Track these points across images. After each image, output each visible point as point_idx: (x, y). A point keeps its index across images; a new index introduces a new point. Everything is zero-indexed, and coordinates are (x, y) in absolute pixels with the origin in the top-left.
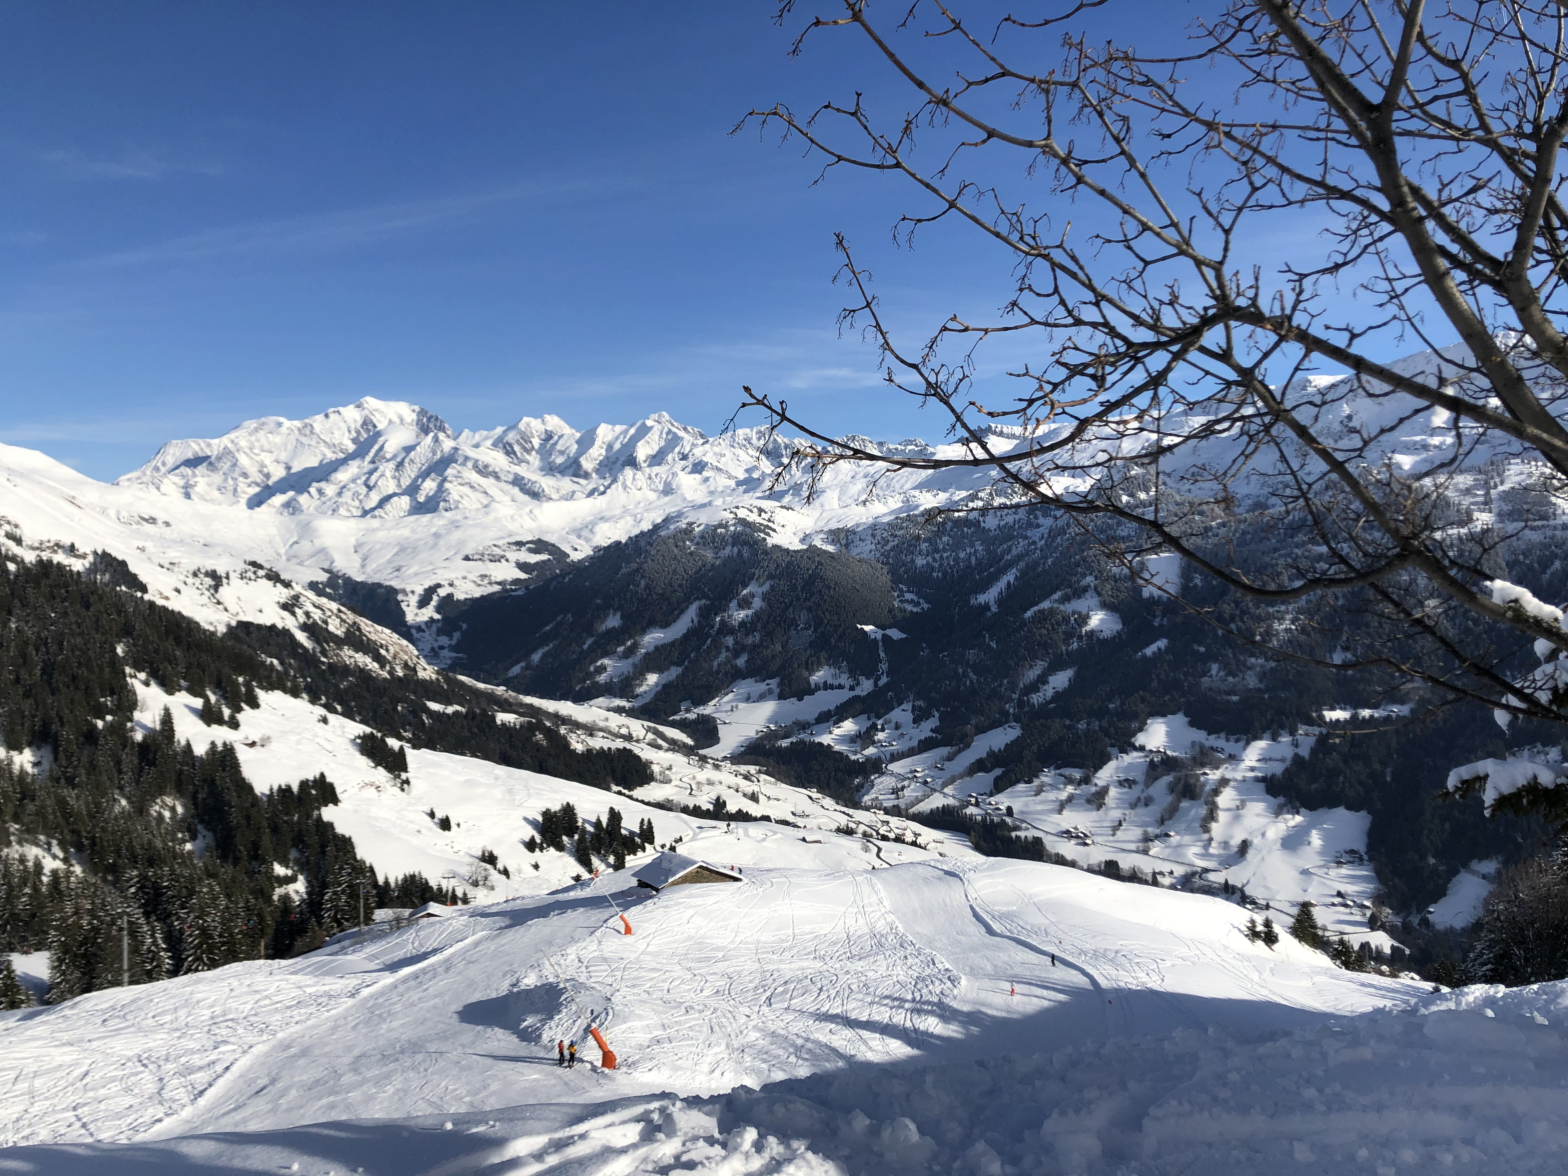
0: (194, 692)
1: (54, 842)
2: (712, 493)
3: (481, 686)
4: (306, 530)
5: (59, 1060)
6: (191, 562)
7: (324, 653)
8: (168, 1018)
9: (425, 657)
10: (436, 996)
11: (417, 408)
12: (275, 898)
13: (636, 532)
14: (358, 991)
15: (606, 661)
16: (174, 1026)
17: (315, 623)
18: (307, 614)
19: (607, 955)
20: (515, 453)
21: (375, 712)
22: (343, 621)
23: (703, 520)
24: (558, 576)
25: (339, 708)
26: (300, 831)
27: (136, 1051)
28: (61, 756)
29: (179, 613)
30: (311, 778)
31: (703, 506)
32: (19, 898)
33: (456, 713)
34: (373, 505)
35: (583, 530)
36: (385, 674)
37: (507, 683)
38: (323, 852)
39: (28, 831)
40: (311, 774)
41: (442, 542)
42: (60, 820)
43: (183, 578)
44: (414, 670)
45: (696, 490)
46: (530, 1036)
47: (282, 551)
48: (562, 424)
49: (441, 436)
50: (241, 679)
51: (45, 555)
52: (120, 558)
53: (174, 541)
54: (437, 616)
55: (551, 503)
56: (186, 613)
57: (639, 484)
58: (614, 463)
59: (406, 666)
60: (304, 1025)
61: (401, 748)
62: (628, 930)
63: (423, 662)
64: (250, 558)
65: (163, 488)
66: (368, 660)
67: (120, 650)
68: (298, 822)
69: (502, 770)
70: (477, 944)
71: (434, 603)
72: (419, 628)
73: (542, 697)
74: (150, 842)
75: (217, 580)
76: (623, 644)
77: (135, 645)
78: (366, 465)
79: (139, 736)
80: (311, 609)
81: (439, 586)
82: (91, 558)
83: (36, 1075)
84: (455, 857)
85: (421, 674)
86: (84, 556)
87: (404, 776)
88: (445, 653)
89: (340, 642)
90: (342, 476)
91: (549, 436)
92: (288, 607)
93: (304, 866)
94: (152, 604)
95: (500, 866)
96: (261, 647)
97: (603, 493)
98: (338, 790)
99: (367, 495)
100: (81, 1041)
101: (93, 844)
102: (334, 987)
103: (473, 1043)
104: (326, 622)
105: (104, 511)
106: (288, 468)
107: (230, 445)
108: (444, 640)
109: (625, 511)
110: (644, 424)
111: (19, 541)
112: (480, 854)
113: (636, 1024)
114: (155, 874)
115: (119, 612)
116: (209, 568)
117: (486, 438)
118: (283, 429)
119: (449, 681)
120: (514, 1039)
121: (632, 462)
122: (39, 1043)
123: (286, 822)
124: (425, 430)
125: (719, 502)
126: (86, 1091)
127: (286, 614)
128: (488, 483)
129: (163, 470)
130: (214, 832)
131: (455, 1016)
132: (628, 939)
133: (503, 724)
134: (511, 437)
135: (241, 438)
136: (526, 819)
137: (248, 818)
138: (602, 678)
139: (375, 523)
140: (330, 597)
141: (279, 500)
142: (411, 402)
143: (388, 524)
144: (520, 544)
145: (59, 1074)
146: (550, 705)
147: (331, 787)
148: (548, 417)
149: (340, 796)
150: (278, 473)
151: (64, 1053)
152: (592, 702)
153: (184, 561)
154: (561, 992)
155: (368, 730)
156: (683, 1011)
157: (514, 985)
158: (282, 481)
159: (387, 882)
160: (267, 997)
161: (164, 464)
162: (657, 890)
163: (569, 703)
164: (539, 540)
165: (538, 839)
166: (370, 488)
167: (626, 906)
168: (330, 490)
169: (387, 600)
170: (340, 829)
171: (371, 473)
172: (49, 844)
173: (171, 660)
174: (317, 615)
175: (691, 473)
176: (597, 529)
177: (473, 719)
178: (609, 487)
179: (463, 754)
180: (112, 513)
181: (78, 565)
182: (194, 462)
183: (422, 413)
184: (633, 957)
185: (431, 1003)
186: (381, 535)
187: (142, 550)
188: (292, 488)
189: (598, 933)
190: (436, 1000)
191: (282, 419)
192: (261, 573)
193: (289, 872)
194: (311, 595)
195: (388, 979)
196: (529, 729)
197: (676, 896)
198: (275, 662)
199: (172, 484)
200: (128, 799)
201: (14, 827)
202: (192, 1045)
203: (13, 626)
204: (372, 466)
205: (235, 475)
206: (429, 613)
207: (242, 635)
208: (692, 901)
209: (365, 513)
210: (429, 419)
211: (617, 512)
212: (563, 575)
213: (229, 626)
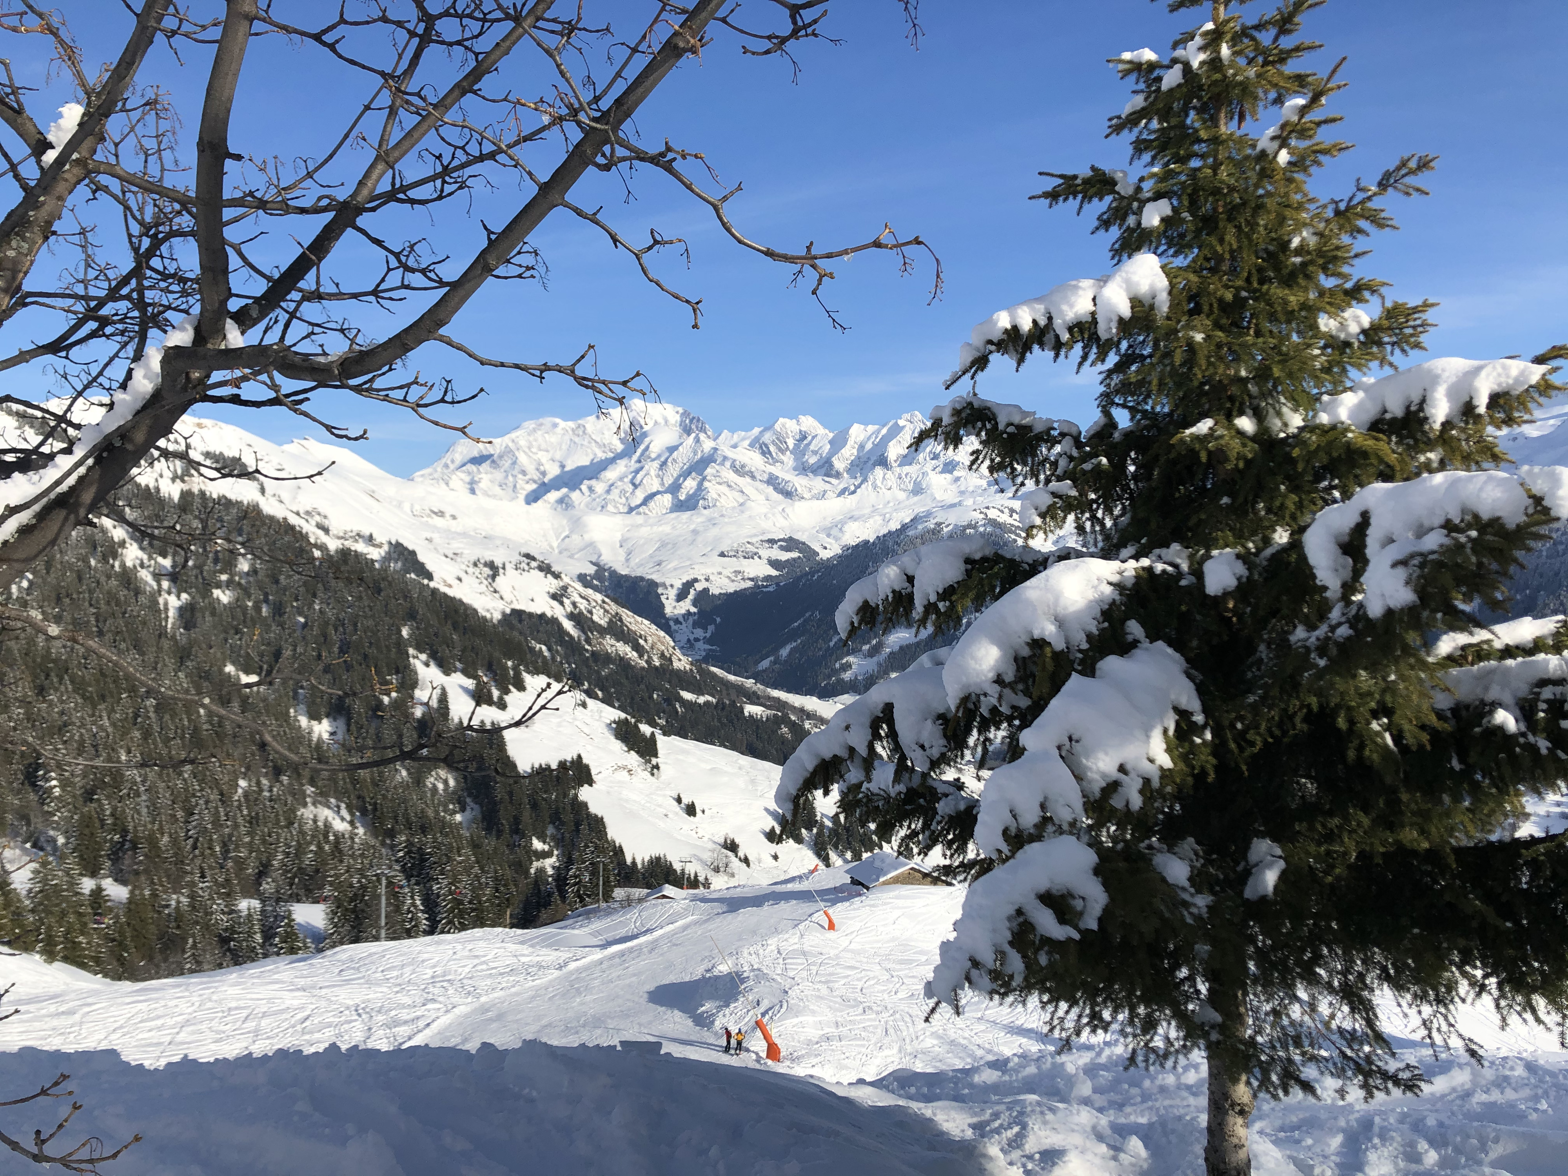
0: (467, 674)
1: (343, 806)
2: (962, 493)
3: (732, 678)
4: (577, 524)
5: (288, 1003)
6: (472, 553)
7: (588, 641)
8: (395, 973)
9: (681, 648)
10: (634, 975)
11: (681, 410)
12: (532, 871)
13: (884, 531)
14: (566, 964)
15: (851, 659)
16: (399, 981)
17: (581, 613)
18: (574, 604)
19: (807, 948)
20: (770, 453)
21: (632, 699)
22: (606, 611)
23: (952, 520)
24: (807, 574)
25: (600, 693)
26: (557, 808)
27: (357, 1001)
28: (353, 727)
29: (460, 601)
30: (569, 759)
31: (953, 506)
32: (306, 853)
33: (707, 703)
34: (639, 502)
35: (832, 529)
36: (643, 664)
37: (758, 677)
38: (578, 830)
39: (321, 794)
40: (569, 756)
41: (699, 539)
42: (349, 786)
43: (464, 567)
44: (670, 660)
45: (946, 490)
46: (703, 1022)
47: (555, 544)
48: (816, 424)
49: (702, 436)
50: (510, 663)
51: (348, 544)
52: (411, 548)
53: (459, 534)
54: (693, 610)
55: (803, 503)
56: (466, 600)
57: (889, 484)
58: (866, 463)
59: (662, 655)
60: (508, 992)
61: (653, 734)
62: (832, 926)
63: (678, 652)
64: (524, 550)
65: (452, 484)
66: (628, 649)
67: (405, 632)
68: (556, 800)
69: (746, 761)
70: (685, 928)
71: (691, 597)
72: (677, 621)
73: (789, 691)
74: (422, 811)
75: (494, 570)
76: (869, 642)
77: (418, 628)
78: (633, 465)
79: (418, 712)
80: (578, 599)
81: (696, 580)
82: (386, 547)
83: (264, 1015)
84: (699, 843)
85: (676, 665)
86: (379, 546)
87: (654, 761)
88: (700, 645)
89: (603, 631)
90: (611, 474)
91: (803, 437)
92: (557, 597)
93: (559, 842)
94: (435, 591)
95: (741, 854)
96: (532, 634)
97: (854, 492)
98: (593, 772)
99: (633, 493)
100: (313, 987)
101: (375, 809)
102: (546, 958)
103: (650, 1023)
104: (591, 612)
105: (400, 505)
106: (563, 466)
107: (510, 444)
108: (699, 633)
109: (875, 510)
110: (896, 424)
111: (326, 531)
112: (722, 841)
113: (808, 1019)
114: (420, 841)
115: (405, 597)
116: (488, 559)
117: (743, 439)
118: (558, 430)
119: (702, 671)
120: (690, 1022)
121: (883, 462)
122: (277, 986)
123: (544, 799)
124: (688, 431)
125: (969, 502)
126: (303, 1033)
127: (555, 604)
128: (744, 482)
129: (452, 467)
130: (482, 807)
131: (646, 996)
132: (831, 934)
133: (751, 716)
134: (768, 437)
135: (520, 437)
136: (766, 810)
137: (511, 794)
138: (847, 676)
139: (639, 519)
140: (596, 589)
141: (553, 496)
142: (675, 403)
143: (651, 521)
144: (772, 542)
145: (284, 1016)
146: (796, 700)
147: (587, 768)
148: (802, 418)
149: (594, 777)
150: (553, 471)
151: (294, 998)
152: (836, 699)
153: (466, 552)
154: (743, 981)
155: (623, 715)
156: (860, 1010)
157: (708, 971)
158: (557, 478)
159: (634, 863)
160: (484, 963)
161: (453, 461)
162: (868, 888)
163: (815, 699)
164: (791, 539)
165: (778, 830)
166: (635, 486)
167: (834, 902)
168: (600, 487)
169: (648, 593)
170: (593, 809)
171: (637, 472)
172: (338, 807)
173: (450, 644)
174: (583, 605)
175: (941, 472)
176: (846, 528)
177: (723, 709)
178: (859, 486)
179: (712, 743)
180: (407, 507)
181: (375, 554)
182: (478, 460)
183: (685, 414)
184: (833, 953)
185: (627, 981)
186: (645, 531)
187: (429, 540)
188: (566, 485)
189: (801, 927)
190: (634, 979)
191: (557, 420)
192: (534, 564)
193: (546, 848)
194: (578, 586)
195: (598, 955)
196: (776, 722)
197: (885, 895)
198: (544, 648)
199: (459, 480)
200: (408, 770)
201: (310, 790)
202: (407, 1000)
203: (317, 607)
204: (638, 465)
205: (515, 472)
206: (686, 606)
207: (515, 622)
208: (900, 902)
209: (631, 510)
210: (691, 421)
211: (867, 511)
212: (812, 573)
213: (504, 614)
